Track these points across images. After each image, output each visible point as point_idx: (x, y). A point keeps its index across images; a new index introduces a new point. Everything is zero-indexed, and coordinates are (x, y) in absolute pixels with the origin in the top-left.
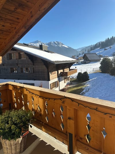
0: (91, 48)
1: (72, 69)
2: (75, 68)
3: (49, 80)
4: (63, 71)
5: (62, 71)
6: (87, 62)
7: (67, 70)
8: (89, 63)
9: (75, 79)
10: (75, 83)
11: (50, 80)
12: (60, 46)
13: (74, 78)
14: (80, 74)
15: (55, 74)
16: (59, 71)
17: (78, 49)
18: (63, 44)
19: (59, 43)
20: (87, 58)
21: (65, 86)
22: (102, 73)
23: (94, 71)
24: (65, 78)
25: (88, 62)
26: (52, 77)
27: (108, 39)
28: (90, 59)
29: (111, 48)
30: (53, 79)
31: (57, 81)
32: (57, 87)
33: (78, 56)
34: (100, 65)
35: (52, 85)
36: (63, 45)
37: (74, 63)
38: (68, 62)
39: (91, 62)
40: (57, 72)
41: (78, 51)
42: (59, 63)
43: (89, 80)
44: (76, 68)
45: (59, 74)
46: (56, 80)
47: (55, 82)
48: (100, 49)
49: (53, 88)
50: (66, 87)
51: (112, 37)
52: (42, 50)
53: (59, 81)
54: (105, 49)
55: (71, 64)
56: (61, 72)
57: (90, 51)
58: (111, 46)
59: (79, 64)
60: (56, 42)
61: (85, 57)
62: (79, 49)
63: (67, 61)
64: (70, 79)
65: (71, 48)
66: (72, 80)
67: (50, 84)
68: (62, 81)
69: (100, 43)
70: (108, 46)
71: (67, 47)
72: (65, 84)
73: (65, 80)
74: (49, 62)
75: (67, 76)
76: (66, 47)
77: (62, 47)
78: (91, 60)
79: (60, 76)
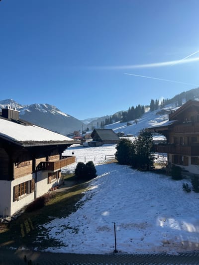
0: (106, 120)
1: (66, 157)
2: (72, 155)
3: (11, 178)
4: (47, 159)
5: (44, 160)
6: (98, 143)
7: (54, 159)
8: (101, 145)
9: (72, 175)
10: (72, 183)
11: (13, 179)
12: (53, 112)
13: (71, 172)
14: (80, 165)
15: (27, 167)
16: (37, 160)
17: (85, 120)
18: (58, 110)
19: (50, 108)
20: (98, 136)
21: (50, 190)
22: (119, 164)
23: (107, 160)
24: (50, 175)
25: (100, 143)
26: (19, 173)
27: (133, 108)
28: (102, 140)
29: (136, 122)
30: (20, 176)
31: (31, 181)
32: (31, 192)
33: (85, 133)
34: (116, 150)
35: (17, 189)
36: (58, 112)
37: (69, 145)
38: (55, 144)
39: (104, 144)
40: (31, 161)
41: (85, 123)
42: (33, 145)
43: (95, 176)
44: (73, 153)
45: (36, 166)
46: (29, 177)
47: (27, 182)
48: (120, 123)
49: (19, 195)
50: (50, 192)
51: (138, 106)
52: (7, 118)
53: (36, 179)
54: (128, 124)
55: (62, 147)
56: (41, 163)
57: (105, 126)
58: (138, 120)
59: (84, 147)
60: (46, 104)
61: (94, 135)
62: (87, 120)
63: (54, 142)
64: (60, 175)
65: (73, 117)
66: (65, 178)
67: (14, 187)
68: (43, 180)
69: (120, 114)
70: (133, 120)
71: (66, 116)
72: (50, 186)
73: (50, 178)
74: (11, 143)
75: (54, 170)
76: (63, 114)
77: (55, 114)
78: (104, 141)
79: (39, 170)
